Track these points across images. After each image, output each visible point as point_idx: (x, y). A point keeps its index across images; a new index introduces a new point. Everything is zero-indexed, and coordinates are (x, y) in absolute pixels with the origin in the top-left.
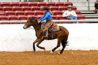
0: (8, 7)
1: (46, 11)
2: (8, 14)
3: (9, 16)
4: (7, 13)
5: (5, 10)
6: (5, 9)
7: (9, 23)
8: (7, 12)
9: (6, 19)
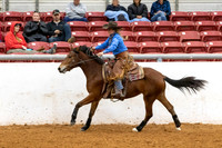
0: (208, 23)
1: (112, 32)
2: (207, 39)
3: (211, 43)
4: (206, 37)
5: (202, 29)
6: (200, 27)
7: (211, 60)
8: (206, 33)
9: (203, 49)
